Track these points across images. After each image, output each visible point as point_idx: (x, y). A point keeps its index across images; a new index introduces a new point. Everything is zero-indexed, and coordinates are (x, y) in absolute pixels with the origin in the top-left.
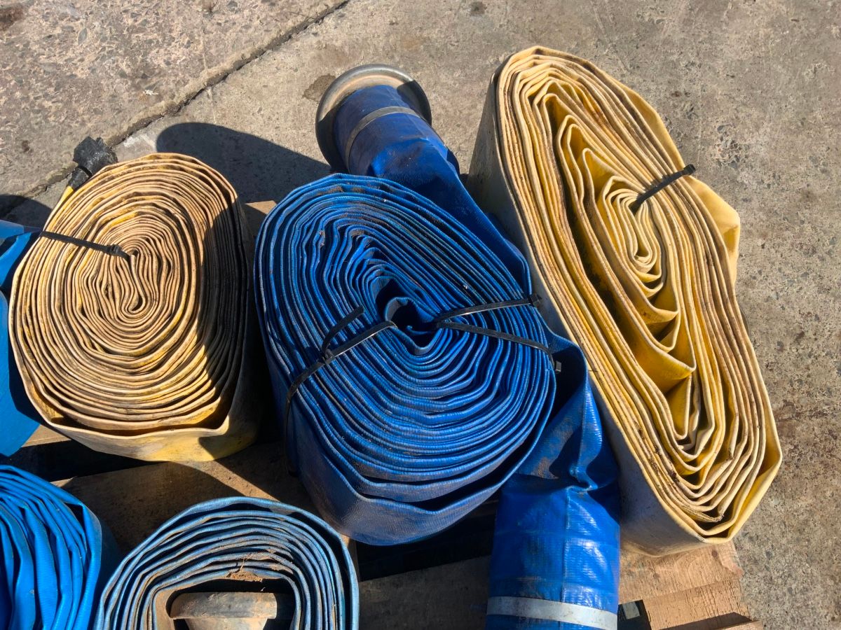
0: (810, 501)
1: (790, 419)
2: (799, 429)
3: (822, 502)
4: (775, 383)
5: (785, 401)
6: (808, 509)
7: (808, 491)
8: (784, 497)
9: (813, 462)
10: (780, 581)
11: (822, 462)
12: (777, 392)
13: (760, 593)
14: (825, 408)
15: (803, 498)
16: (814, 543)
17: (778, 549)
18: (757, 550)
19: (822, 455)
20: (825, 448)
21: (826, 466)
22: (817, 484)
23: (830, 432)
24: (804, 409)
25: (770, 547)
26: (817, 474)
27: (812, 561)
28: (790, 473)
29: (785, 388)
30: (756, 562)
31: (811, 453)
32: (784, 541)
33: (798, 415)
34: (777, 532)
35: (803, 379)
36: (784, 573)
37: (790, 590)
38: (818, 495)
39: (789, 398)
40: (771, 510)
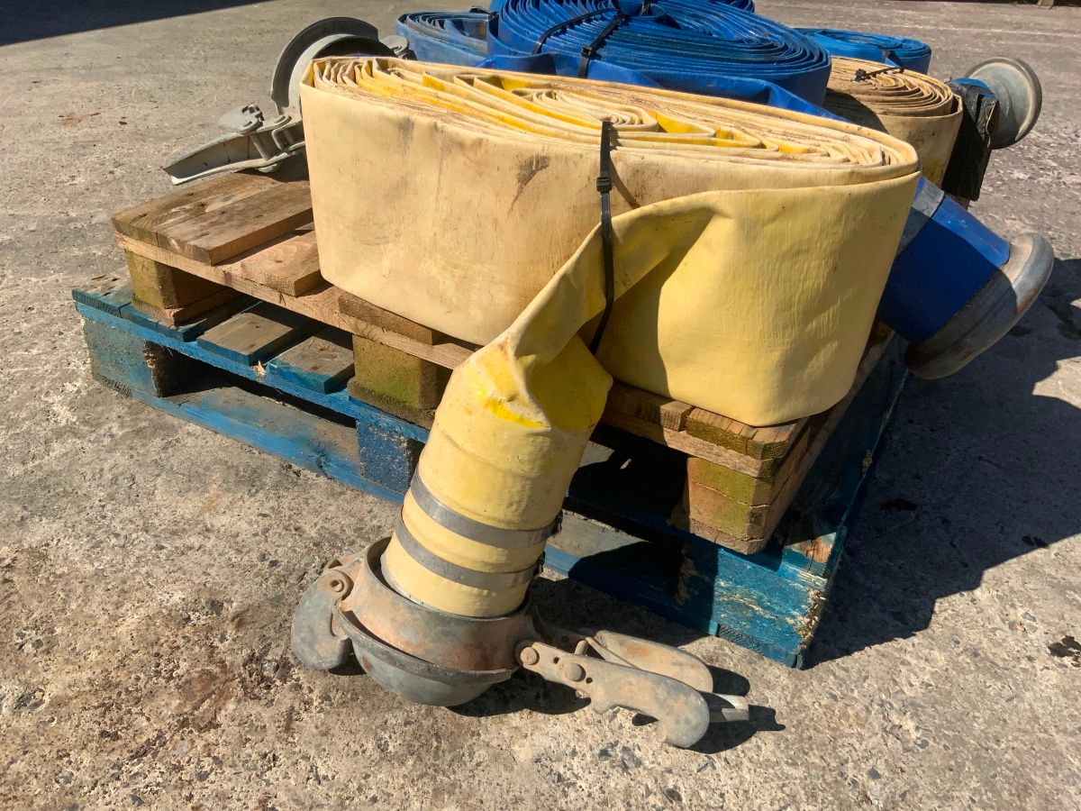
0: (119, 630)
1: (196, 708)
2: (176, 702)
3: (101, 639)
4: (248, 740)
5: (219, 725)
6: (121, 619)
7: (129, 638)
8: (164, 611)
9: (133, 676)
10: (134, 536)
11: (118, 685)
12: (237, 729)
13: (157, 514)
14: (136, 769)
15: (132, 627)
16: (99, 591)
17: (149, 559)
18: (179, 543)
19: (120, 694)
20: (119, 708)
21: (108, 685)
22: (117, 654)
23: (116, 737)
24: (177, 737)
25: (161, 556)
26: (122, 664)
27: (96, 574)
28: (166, 641)
29: (226, 743)
30: (174, 533)
31: (141, 684)
32: (143, 570)
33: (184, 724)
34: (158, 572)
35: (199, 784)
36: (132, 544)
37: (117, 536)
38: (110, 643)
39: (211, 736)
40: (176, 587)
